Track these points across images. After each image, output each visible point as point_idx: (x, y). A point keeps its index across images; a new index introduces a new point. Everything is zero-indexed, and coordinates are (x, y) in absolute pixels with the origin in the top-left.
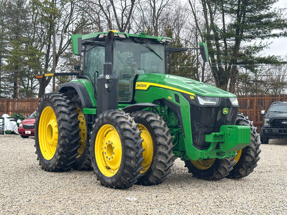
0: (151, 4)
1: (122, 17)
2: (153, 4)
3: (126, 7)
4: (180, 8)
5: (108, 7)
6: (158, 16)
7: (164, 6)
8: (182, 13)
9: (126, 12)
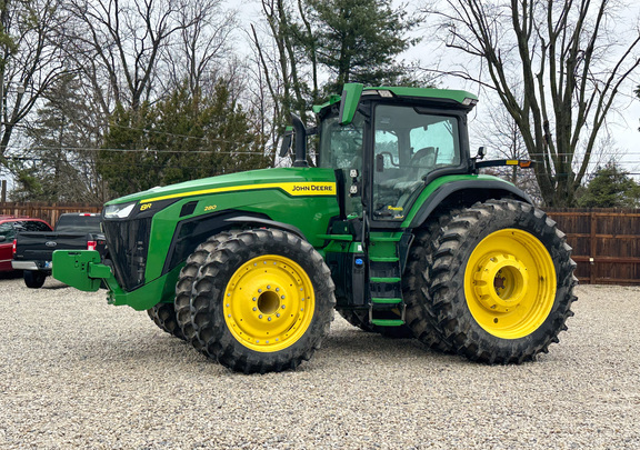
0: (187, 53)
1: (137, 68)
2: (191, 53)
3: (143, 50)
4: (236, 64)
5: (109, 47)
6: (200, 73)
7: (209, 58)
8: (240, 71)
9: (143, 60)
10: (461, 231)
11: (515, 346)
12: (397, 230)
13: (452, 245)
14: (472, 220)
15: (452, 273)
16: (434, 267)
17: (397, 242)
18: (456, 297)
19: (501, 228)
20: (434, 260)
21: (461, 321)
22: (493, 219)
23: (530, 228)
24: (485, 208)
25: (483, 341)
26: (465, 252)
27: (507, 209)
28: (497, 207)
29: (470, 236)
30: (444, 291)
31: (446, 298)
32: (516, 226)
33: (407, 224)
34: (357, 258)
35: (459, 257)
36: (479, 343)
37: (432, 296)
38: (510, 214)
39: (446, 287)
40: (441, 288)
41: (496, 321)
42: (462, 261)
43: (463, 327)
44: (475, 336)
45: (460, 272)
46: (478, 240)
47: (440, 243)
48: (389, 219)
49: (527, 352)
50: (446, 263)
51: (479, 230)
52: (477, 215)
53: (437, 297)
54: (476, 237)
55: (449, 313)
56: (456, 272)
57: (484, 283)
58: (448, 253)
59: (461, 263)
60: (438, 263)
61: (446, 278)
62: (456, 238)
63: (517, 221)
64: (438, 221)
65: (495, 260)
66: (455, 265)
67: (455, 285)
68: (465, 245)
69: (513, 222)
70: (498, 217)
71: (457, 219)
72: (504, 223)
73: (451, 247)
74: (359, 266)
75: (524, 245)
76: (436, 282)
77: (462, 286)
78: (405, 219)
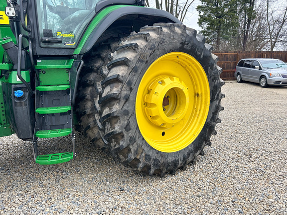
10: (130, 55)
11: (181, 157)
12: (69, 57)
13: (120, 71)
14: (141, 43)
15: (123, 101)
16: (104, 95)
17: (68, 69)
18: (128, 124)
19: (169, 52)
20: (103, 88)
21: (133, 148)
22: (161, 42)
23: (193, 52)
24: (153, 30)
25: (155, 160)
26: (135, 78)
27: (174, 32)
28: (165, 30)
29: (139, 60)
30: (114, 121)
31: (117, 128)
32: (182, 49)
33: (78, 51)
34: (16, 89)
35: (129, 83)
36: (151, 163)
37: (104, 124)
38: (177, 37)
39: (117, 117)
40: (111, 118)
41: (163, 134)
42: (132, 87)
43: (136, 152)
44: (148, 157)
45: (131, 99)
46: (148, 63)
47: (109, 69)
48: (58, 45)
49: (190, 159)
50: (115, 90)
51: (148, 54)
52: (146, 38)
53: (108, 126)
54: (145, 62)
55: (121, 143)
56: (127, 99)
57: (154, 105)
58: (116, 80)
59: (131, 89)
60: (107, 91)
61: (116, 108)
62: (124, 62)
63: (183, 44)
64: (110, 47)
65: (162, 83)
66: (124, 93)
67: (126, 113)
68: (135, 70)
69: (179, 45)
70: (166, 39)
71: (125, 42)
72: (171, 47)
73: (120, 73)
74: (20, 98)
75: (185, 67)
76: (106, 111)
77: (134, 114)
78: (77, 45)
